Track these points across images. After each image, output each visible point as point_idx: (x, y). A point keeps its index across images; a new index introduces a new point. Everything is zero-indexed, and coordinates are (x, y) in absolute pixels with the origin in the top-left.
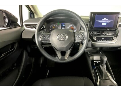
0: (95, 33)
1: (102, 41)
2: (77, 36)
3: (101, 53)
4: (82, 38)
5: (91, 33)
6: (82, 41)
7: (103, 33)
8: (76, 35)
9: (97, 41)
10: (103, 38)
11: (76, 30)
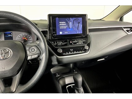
0: (60, 43)
1: (71, 52)
2: (29, 50)
3: (76, 71)
4: (38, 52)
5: (54, 43)
6: (39, 56)
7: (71, 42)
8: (27, 48)
9: (64, 54)
10: (71, 48)
11: (31, 40)
